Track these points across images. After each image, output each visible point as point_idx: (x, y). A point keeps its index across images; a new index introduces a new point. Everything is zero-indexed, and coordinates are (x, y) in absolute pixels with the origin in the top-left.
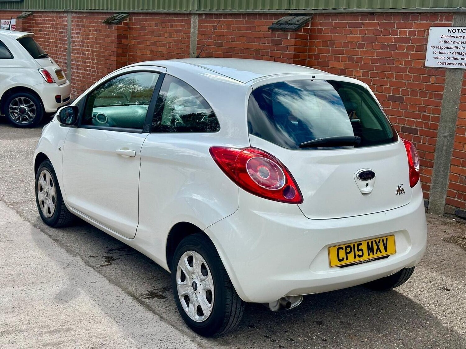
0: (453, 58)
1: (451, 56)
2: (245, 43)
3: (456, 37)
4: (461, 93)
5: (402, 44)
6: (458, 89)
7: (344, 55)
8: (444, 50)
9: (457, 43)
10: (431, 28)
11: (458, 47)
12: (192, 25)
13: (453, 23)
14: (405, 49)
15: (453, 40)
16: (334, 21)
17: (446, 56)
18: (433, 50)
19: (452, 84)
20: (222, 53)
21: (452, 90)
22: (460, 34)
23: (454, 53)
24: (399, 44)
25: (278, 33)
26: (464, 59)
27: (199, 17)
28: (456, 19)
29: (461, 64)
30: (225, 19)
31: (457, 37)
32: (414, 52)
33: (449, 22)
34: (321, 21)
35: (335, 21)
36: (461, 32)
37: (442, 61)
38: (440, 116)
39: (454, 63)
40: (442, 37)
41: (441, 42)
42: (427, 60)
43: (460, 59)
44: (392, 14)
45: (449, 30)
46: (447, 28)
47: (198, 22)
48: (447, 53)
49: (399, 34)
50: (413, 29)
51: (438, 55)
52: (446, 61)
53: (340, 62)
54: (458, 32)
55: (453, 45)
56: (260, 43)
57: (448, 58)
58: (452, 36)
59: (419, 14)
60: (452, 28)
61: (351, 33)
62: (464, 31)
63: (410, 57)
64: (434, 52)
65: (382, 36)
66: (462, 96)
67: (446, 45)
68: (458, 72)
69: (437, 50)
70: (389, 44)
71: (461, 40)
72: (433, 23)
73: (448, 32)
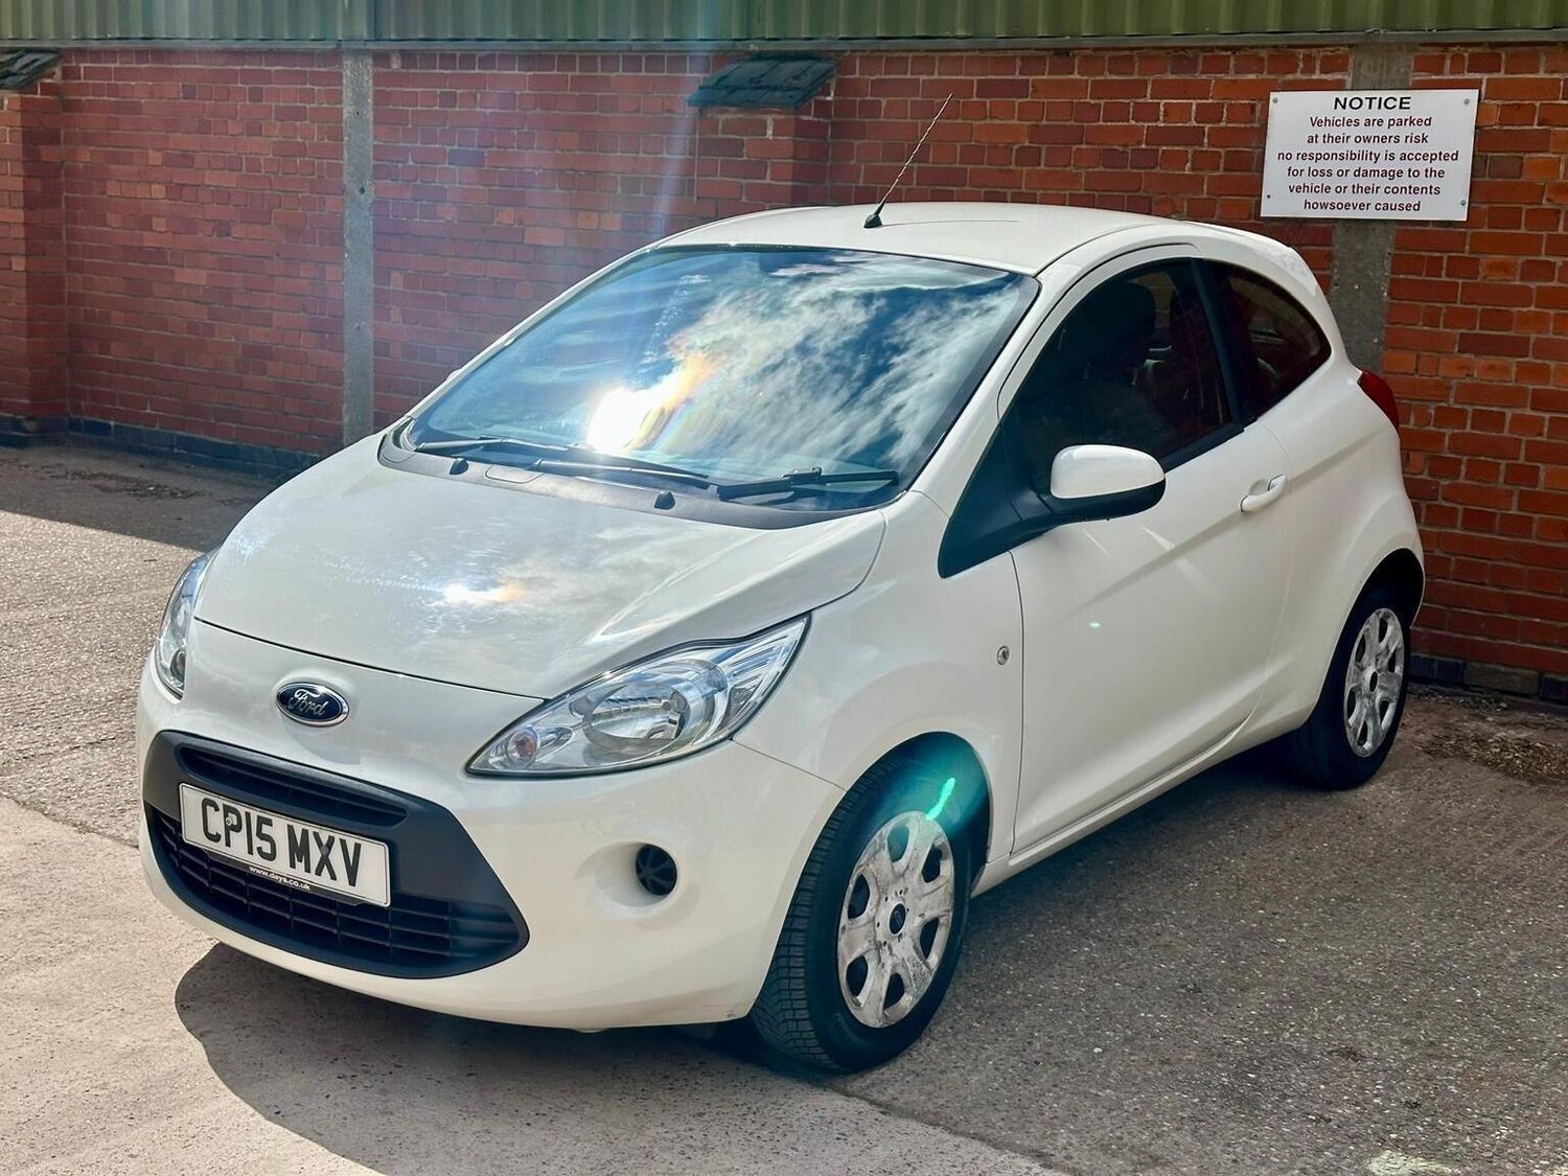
0: (1356, 189)
2: (578, 152)
3: (1362, 122)
4: (1389, 294)
5: (1177, 148)
6: (1377, 282)
7: (967, 188)
8: (1323, 165)
9: (1367, 139)
10: (1273, 95)
11: (1371, 153)
12: (347, 93)
13: (1349, 79)
14: (1189, 165)
15: (1353, 131)
16: (923, 77)
17: (1333, 181)
18: (1286, 164)
19: (1357, 270)
20: (482, 187)
21: (1357, 287)
22: (1376, 113)
24: (1164, 148)
25: (724, 117)
26: (1395, 190)
27: (375, 64)
28: (1359, 65)
29: (1386, 207)
30: (488, 72)
31: (1368, 123)
32: (1221, 172)
33: (1338, 76)
34: (874, 78)
35: (926, 77)
36: (1379, 107)
37: (1321, 198)
39: (1362, 205)
40: (1316, 122)
41: (1311, 140)
42: (1269, 197)
43: (1381, 190)
44: (1135, 52)
45: (1337, 100)
46: (1333, 95)
47: (371, 81)
48: (1334, 173)
49: (1161, 118)
50: (1210, 101)
51: (1305, 179)
52: (1332, 197)
54: (1370, 108)
55: (1356, 148)
56: (638, 153)
57: (1341, 190)
58: (1350, 121)
59: (1229, 53)
60: (1350, 95)
61: (988, 114)
62: (1390, 103)
63: (1205, 187)
64: (1289, 170)
65: (1101, 123)
66: (1392, 304)
67: (1331, 148)
68: (1374, 230)
69: (1296, 164)
70: (1129, 149)
71: (1383, 131)
72: (1281, 79)
73: (1336, 107)
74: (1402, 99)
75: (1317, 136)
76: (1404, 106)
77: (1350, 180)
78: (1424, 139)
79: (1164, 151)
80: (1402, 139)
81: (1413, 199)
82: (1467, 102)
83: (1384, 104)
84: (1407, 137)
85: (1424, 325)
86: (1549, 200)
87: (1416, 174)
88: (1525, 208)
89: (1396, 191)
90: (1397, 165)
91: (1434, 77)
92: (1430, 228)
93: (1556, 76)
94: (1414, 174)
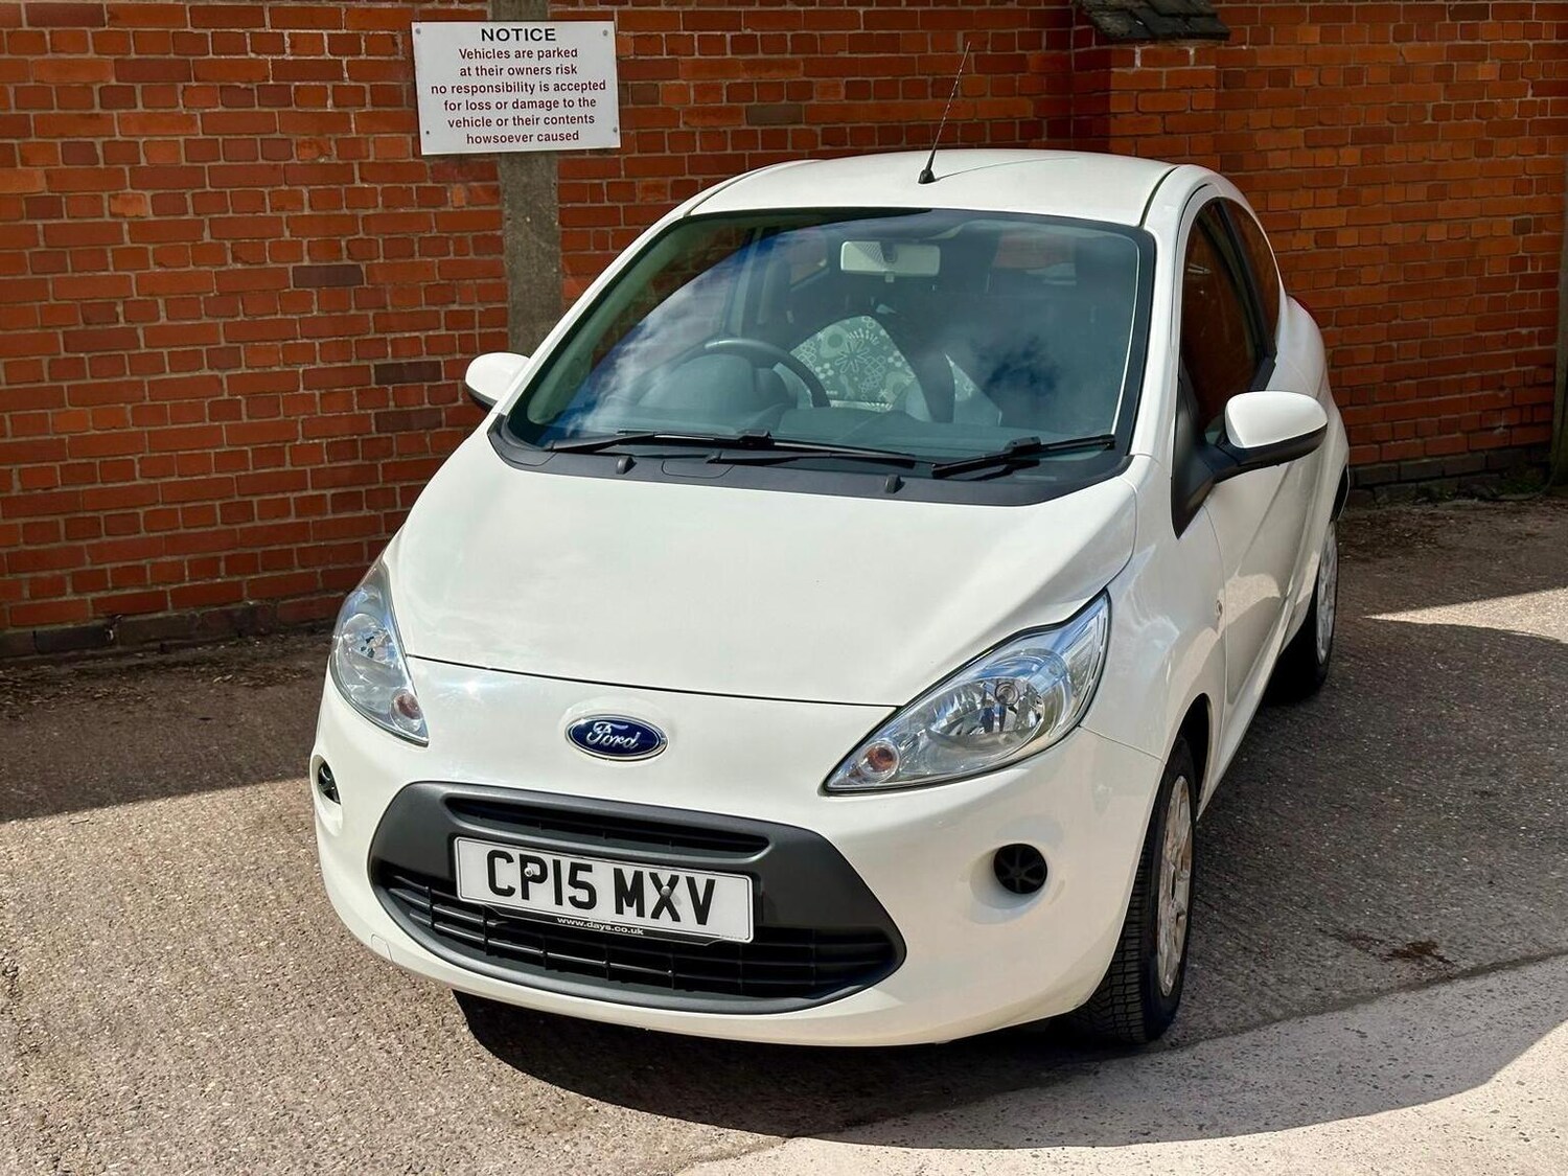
0: (517, 121)
1: (509, 113)
3: (513, 54)
4: (561, 223)
5: (312, 84)
6: (547, 213)
7: (33, 139)
8: (479, 98)
9: (520, 71)
10: (415, 26)
11: (526, 85)
13: (490, 10)
14: (330, 102)
15: (504, 64)
17: (493, 114)
18: (442, 98)
19: (526, 202)
21: (528, 220)
22: (524, 45)
23: (516, 105)
24: (297, 83)
26: (554, 121)
29: (548, 137)
31: (518, 55)
32: (368, 108)
33: (478, 7)
36: (527, 39)
37: (484, 132)
38: (506, 305)
39: (524, 138)
40: (466, 55)
41: (464, 73)
42: (428, 133)
43: (541, 122)
45: (483, 31)
46: (478, 26)
48: (493, 106)
49: (288, 50)
50: (344, 31)
51: (463, 114)
52: (494, 131)
53: (19, 167)
54: (518, 39)
55: (512, 80)
57: (501, 122)
58: (500, 53)
60: (496, 26)
61: (49, 46)
63: (353, 126)
64: (446, 104)
65: (211, 56)
66: (564, 232)
67: (487, 80)
68: (536, 161)
69: (455, 98)
70: (254, 86)
71: (533, 63)
72: (418, 7)
73: (483, 39)
74: (546, 30)
75: (469, 69)
76: (549, 37)
78: (573, 70)
79: (296, 87)
80: (554, 71)
81: (571, 129)
82: (605, 33)
83: (529, 35)
84: (557, 68)
85: (596, 249)
86: (685, 123)
87: (571, 104)
88: (667, 131)
89: (556, 121)
90: (552, 96)
91: (570, 9)
92: (588, 156)
93: (675, 8)
94: (569, 104)
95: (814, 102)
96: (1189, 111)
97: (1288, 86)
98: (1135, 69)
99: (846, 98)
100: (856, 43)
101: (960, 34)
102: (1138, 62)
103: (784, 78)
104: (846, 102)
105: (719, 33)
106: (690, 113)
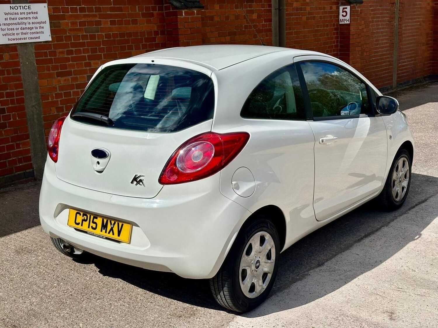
0: (22, 33)
3: (19, 13)
4: (36, 64)
6: (32, 61)
8: (10, 27)
9: (22, 19)
11: (24, 23)
15: (18, 16)
17: (15, 32)
19: (26, 58)
21: (27, 63)
22: (22, 11)
23: (21, 29)
29: (31, 38)
31: (21, 14)
36: (23, 9)
37: (13, 37)
38: (23, 89)
39: (25, 38)
40: (6, 14)
41: (6, 19)
43: (29, 33)
45: (10, 7)
46: (9, 5)
48: (15, 29)
51: (6, 32)
52: (16, 37)
54: (20, 9)
55: (20, 21)
57: (18, 34)
58: (16, 13)
60: (14, 5)
62: (26, 8)
64: (1, 29)
66: (38, 66)
67: (13, 21)
68: (28, 45)
69: (4, 27)
71: (25, 16)
73: (11, 9)
74: (28, 6)
75: (7, 18)
76: (29, 8)
77: (20, 31)
78: (37, 18)
80: (31, 18)
81: (37, 35)
83: (24, 8)
84: (32, 17)
85: (47, 71)
86: (68, 33)
87: (37, 28)
88: (64, 35)
89: (33, 33)
90: (31, 26)
92: (42, 43)
94: (36, 28)
95: (102, 26)
96: (196, 28)
97: (213, 21)
98: (183, 16)
99: (110, 25)
100: (111, 9)
101: (137, 7)
102: (184, 15)
103: (94, 19)
104: (110, 26)
105: (75, 7)
106: (70, 30)
